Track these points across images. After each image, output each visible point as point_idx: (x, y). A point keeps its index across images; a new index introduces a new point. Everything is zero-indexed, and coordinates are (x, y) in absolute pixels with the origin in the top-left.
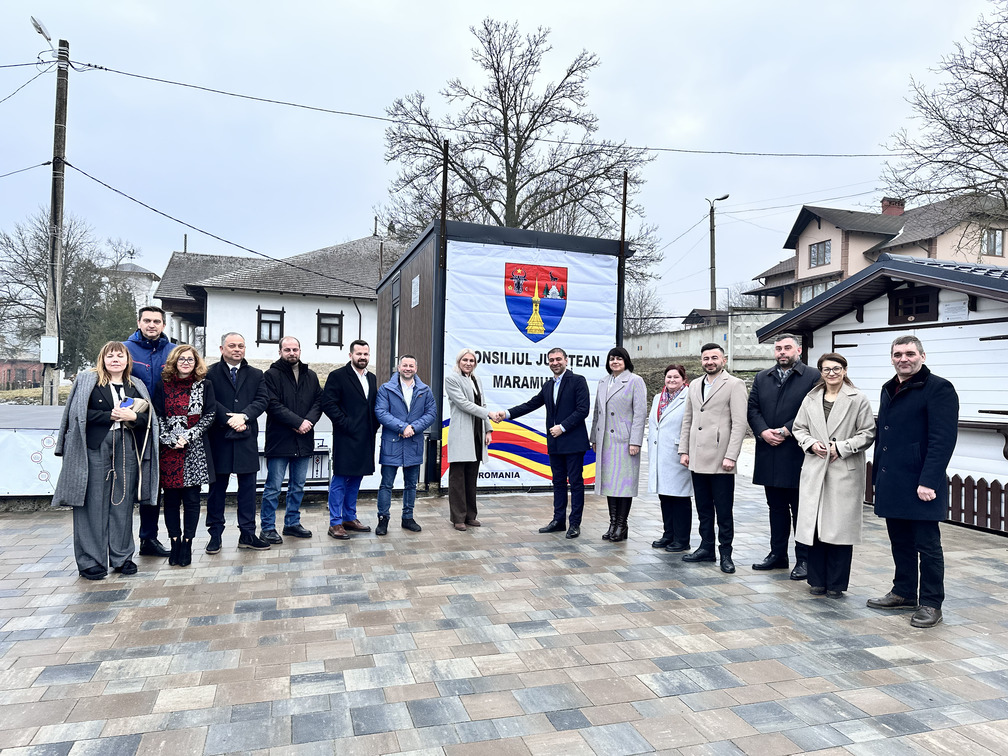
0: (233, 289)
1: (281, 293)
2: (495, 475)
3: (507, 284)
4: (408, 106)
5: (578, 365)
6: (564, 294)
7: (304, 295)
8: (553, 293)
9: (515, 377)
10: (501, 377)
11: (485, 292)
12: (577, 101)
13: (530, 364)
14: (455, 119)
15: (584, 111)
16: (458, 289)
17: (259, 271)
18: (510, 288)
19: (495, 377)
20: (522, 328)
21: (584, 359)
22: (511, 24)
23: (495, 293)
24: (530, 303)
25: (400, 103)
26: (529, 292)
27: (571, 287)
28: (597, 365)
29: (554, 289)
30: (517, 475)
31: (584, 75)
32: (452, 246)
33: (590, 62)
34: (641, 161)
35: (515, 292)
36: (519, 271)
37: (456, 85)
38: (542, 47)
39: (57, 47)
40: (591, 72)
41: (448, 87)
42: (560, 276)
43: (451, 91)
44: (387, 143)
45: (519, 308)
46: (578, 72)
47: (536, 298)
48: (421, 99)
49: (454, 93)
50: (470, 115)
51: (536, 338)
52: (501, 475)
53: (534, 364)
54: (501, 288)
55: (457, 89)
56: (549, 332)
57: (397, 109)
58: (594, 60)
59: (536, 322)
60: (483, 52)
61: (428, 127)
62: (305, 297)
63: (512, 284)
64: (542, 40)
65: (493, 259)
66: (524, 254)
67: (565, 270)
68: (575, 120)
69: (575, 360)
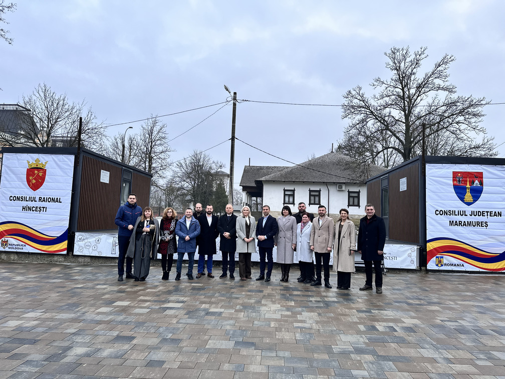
0: (274, 181)
1: (294, 182)
2: (452, 265)
3: (454, 181)
4: (354, 93)
5: (490, 216)
6: (481, 183)
7: (304, 182)
8: (476, 184)
9: (459, 222)
10: (453, 221)
11: (444, 184)
12: (443, 79)
13: (467, 215)
14: (378, 96)
15: (447, 84)
16: (431, 184)
17: (283, 172)
18: (455, 182)
19: (450, 221)
20: (462, 199)
21: (493, 213)
22: (405, 48)
23: (448, 184)
24: (466, 188)
25: (350, 92)
26: (464, 184)
27: (484, 180)
28: (501, 216)
29: (477, 182)
30: (463, 265)
31: (446, 66)
32: (428, 166)
33: (450, 60)
34: (482, 104)
35: (458, 184)
36: (459, 175)
37: (378, 80)
38: (423, 56)
39: (233, 95)
40: (450, 65)
41: (373, 82)
42: (479, 176)
43: (375, 83)
44: (343, 110)
45: (460, 191)
46: (444, 65)
47: (468, 186)
48: (360, 89)
49: (377, 84)
50: (385, 93)
51: (469, 204)
52: (455, 265)
53: (469, 215)
54: (452, 183)
55: (378, 82)
56: (475, 201)
57: (348, 95)
58: (452, 58)
59: (468, 197)
60: (391, 63)
61: (363, 101)
62: (304, 183)
63: (456, 180)
64: (423, 53)
65: (447, 170)
66: (461, 167)
67: (482, 173)
68: (443, 89)
69: (489, 213)
